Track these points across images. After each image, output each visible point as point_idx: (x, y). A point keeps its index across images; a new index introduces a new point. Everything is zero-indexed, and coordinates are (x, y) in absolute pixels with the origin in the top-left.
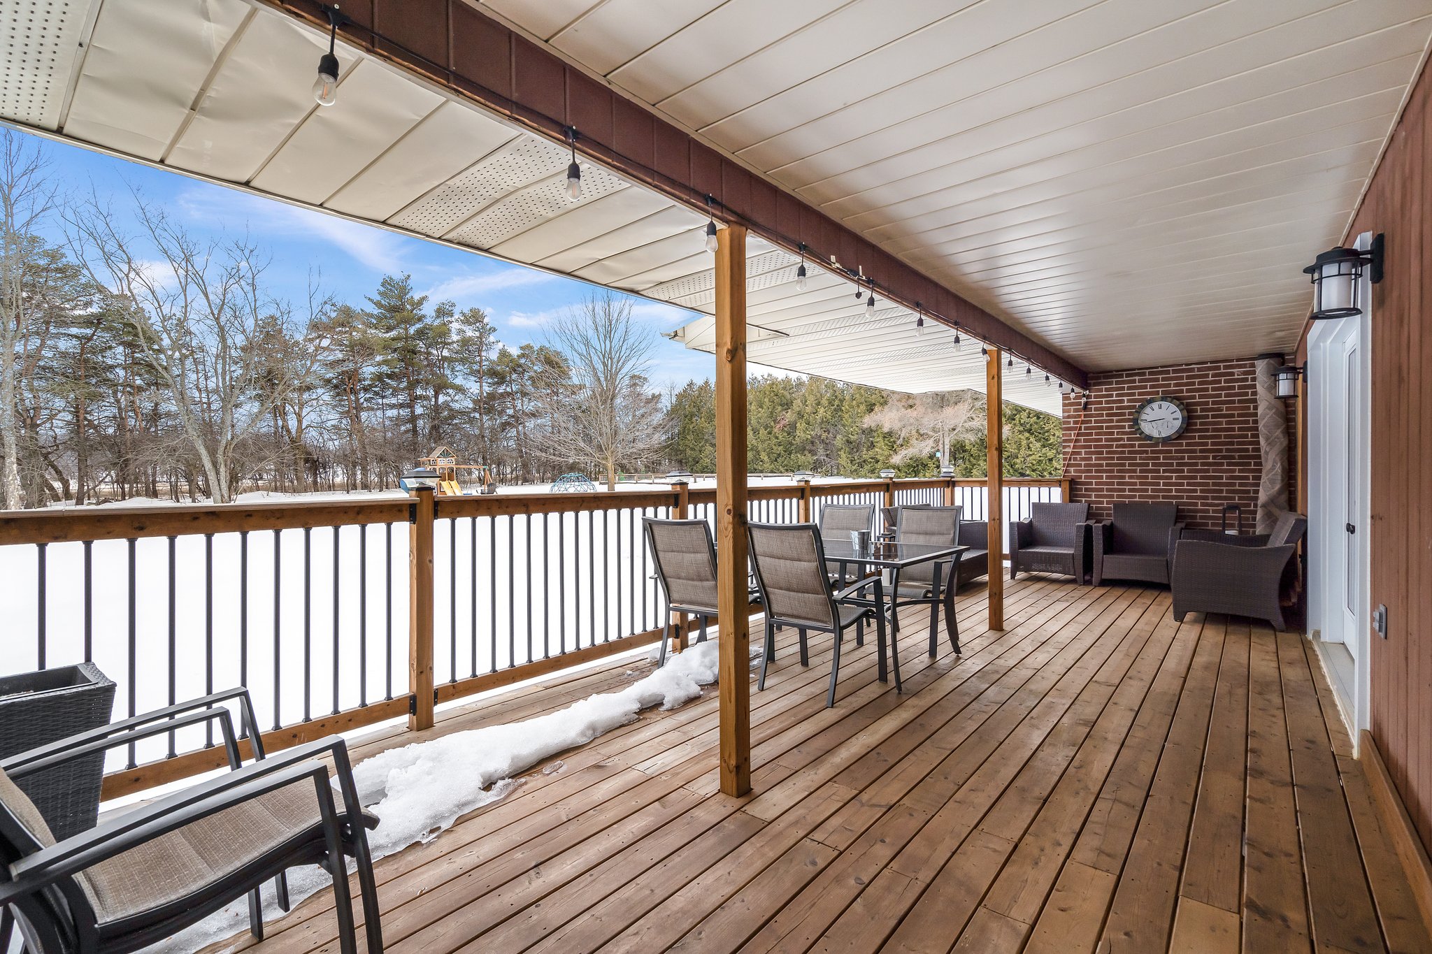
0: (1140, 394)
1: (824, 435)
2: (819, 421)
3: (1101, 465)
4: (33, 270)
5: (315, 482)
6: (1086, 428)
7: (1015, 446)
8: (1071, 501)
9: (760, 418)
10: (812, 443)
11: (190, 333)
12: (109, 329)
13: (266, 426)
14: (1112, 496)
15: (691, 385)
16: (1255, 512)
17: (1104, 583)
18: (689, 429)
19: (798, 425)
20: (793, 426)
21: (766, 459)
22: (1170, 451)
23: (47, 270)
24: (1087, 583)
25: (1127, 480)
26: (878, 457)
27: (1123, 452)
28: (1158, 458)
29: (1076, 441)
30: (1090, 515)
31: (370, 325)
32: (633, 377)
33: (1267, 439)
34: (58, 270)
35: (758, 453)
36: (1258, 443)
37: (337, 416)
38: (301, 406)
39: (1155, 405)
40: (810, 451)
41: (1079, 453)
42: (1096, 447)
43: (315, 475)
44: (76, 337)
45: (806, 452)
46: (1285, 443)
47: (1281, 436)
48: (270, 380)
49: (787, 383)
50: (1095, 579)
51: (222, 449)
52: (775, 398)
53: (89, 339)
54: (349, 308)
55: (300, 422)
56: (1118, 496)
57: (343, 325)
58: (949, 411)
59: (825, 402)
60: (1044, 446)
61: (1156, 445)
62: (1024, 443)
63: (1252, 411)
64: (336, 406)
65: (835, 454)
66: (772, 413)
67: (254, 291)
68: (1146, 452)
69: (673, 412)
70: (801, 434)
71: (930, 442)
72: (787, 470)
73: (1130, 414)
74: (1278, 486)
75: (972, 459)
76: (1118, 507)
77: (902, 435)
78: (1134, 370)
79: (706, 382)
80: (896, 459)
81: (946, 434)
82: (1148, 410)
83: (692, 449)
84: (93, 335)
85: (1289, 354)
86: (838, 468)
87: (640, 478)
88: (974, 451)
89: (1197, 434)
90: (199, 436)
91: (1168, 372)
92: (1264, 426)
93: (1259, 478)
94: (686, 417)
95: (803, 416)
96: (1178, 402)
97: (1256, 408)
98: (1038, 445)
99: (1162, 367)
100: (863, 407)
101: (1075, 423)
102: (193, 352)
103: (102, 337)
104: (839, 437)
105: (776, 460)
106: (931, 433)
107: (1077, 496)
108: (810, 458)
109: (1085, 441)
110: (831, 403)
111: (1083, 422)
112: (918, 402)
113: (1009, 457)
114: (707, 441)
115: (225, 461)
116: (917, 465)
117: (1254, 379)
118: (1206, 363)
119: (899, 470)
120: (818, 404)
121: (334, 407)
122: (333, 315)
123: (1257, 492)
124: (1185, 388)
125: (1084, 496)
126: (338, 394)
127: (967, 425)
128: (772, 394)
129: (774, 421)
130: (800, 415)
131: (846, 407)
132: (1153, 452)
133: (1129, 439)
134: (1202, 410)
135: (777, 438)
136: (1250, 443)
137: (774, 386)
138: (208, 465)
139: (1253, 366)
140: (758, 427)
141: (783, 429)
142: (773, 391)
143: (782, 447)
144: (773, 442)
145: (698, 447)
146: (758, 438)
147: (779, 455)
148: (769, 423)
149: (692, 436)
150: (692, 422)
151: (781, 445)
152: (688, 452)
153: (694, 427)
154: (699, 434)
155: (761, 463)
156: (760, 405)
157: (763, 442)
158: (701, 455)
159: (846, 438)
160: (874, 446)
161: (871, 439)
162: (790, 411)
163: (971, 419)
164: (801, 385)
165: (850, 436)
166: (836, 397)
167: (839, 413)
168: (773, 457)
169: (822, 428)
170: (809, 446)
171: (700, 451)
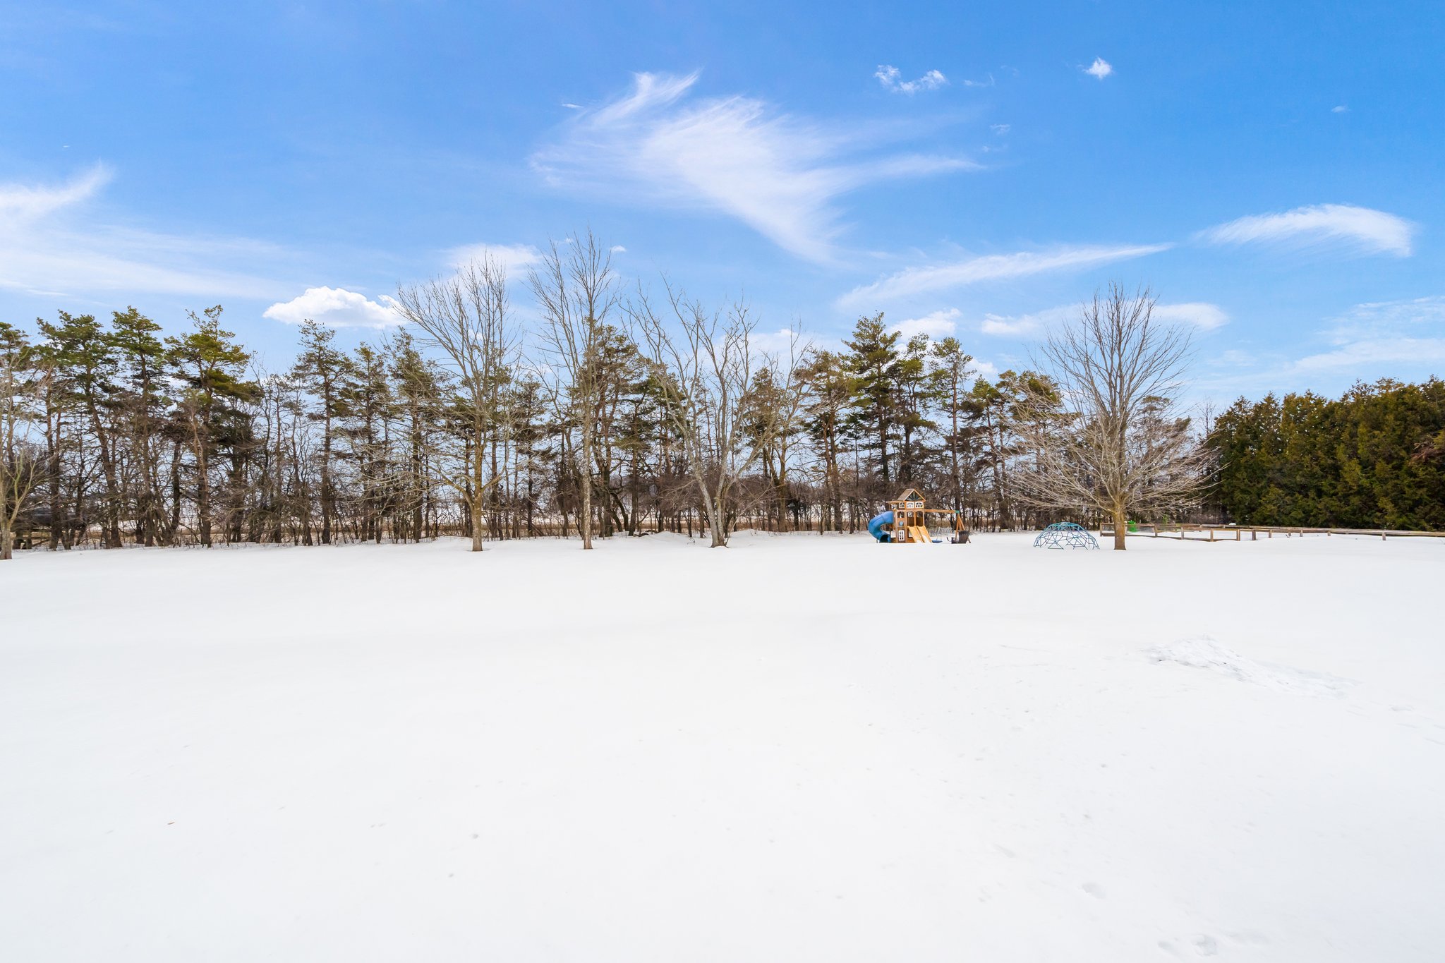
4: (609, 352)
5: (796, 522)
9: (1377, 446)
11: (704, 391)
12: (653, 393)
13: (757, 469)
15: (1240, 403)
21: (1390, 507)
23: (618, 351)
31: (844, 368)
32: (1150, 399)
34: (624, 350)
35: (1373, 498)
37: (816, 458)
38: (784, 450)
43: (796, 515)
44: (632, 401)
48: (759, 428)
49: (1434, 389)
51: (719, 492)
52: (1409, 413)
53: (640, 402)
54: (827, 353)
55: (783, 465)
57: (820, 371)
64: (814, 449)
66: (1401, 437)
67: (746, 346)
69: (1211, 442)
79: (1269, 399)
83: (1243, 491)
84: (643, 399)
90: (703, 480)
94: (1233, 447)
102: (707, 407)
103: (649, 400)
105: (1412, 510)
114: (1270, 480)
115: (722, 503)
121: (813, 450)
122: (813, 361)
126: (816, 437)
128: (1401, 408)
129: (1408, 450)
135: (1415, 475)
137: (1406, 396)
138: (709, 506)
140: (1372, 459)
141: (1426, 461)
142: (1404, 404)
143: (1425, 489)
144: (1405, 482)
145: (1255, 489)
146: (1374, 475)
147: (1418, 503)
148: (1396, 453)
149: (1245, 474)
150: (1245, 455)
151: (1423, 487)
152: (1238, 495)
153: (1247, 462)
154: (1257, 472)
155: (1379, 514)
156: (1377, 425)
157: (1383, 481)
158: (1260, 501)
162: (1441, 432)
168: (1405, 505)
171: (1259, 495)
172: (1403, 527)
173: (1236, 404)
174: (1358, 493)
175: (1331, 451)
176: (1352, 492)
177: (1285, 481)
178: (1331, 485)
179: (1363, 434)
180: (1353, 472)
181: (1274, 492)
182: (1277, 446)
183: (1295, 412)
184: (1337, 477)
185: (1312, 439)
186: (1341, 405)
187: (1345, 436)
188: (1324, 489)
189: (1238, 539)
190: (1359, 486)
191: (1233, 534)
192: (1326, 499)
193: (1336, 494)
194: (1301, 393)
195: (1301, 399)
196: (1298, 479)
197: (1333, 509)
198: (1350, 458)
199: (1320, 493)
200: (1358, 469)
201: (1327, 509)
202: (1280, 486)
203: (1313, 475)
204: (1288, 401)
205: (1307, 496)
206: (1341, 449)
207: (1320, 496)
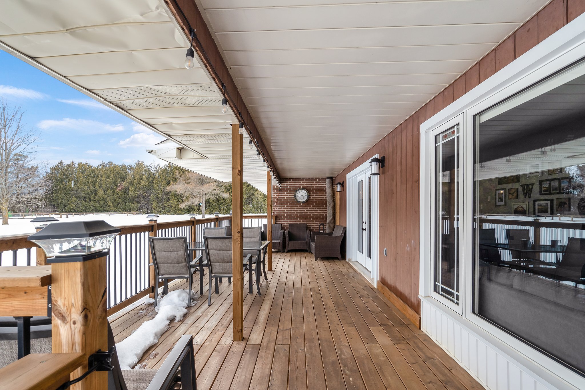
0: (296, 187)
1: (144, 194)
2: (142, 187)
3: (285, 211)
6: (280, 198)
7: (230, 202)
8: (276, 223)
9: (108, 184)
10: (138, 197)
14: (288, 221)
15: (61, 163)
16: (326, 225)
17: (290, 251)
18: (60, 188)
19: (130, 188)
20: (127, 189)
21: (111, 205)
22: (304, 206)
24: (284, 252)
25: (292, 216)
26: (172, 205)
27: (291, 206)
28: (301, 208)
29: (277, 202)
30: (282, 228)
32: (17, 155)
33: (329, 203)
35: (106, 202)
36: (326, 204)
39: (300, 191)
40: (137, 202)
41: (278, 206)
42: (283, 204)
45: (135, 202)
46: (333, 204)
47: (332, 202)
49: (124, 168)
50: (286, 250)
52: (117, 174)
56: (290, 221)
58: (206, 186)
59: (144, 178)
61: (300, 204)
63: (325, 194)
65: (150, 203)
66: (115, 182)
68: (298, 206)
69: (49, 178)
70: (132, 193)
71: (197, 199)
72: (124, 211)
73: (293, 193)
74: (332, 217)
75: (213, 206)
76: (290, 225)
77: (185, 196)
78: (294, 179)
79: (73, 163)
80: (182, 206)
81: (204, 195)
82: (298, 192)
83: (62, 199)
85: (334, 178)
86: (151, 210)
87: (25, 215)
88: (214, 203)
89: (311, 201)
91: (303, 180)
92: (328, 199)
93: (327, 215)
94: (58, 181)
95: (133, 184)
96: (306, 190)
97: (326, 193)
99: (302, 178)
100: (164, 182)
101: (277, 196)
104: (152, 195)
105: (117, 206)
106: (198, 195)
107: (277, 221)
108: (137, 205)
109: (280, 202)
110: (148, 179)
111: (279, 195)
112: (192, 181)
113: (227, 206)
114: (73, 195)
116: (190, 209)
117: (325, 185)
118: (313, 178)
119: (181, 211)
120: (141, 179)
123: (326, 219)
124: (308, 186)
125: (279, 221)
127: (213, 192)
128: (115, 172)
129: (116, 186)
130: (131, 184)
131: (156, 181)
132: (299, 206)
133: (293, 202)
134: (313, 193)
135: (118, 194)
136: (325, 204)
137: (116, 168)
139: (325, 180)
140: (107, 188)
141: (121, 190)
142: (116, 171)
144: (116, 196)
145: (67, 198)
146: (107, 194)
147: (119, 203)
148: (113, 187)
149: (63, 192)
150: (63, 184)
151: (120, 198)
152: (60, 200)
153: (64, 187)
154: (67, 191)
155: (108, 207)
156: (108, 177)
157: (110, 196)
158: (69, 203)
159: (156, 196)
160: (170, 200)
161: (168, 197)
162: (125, 181)
163: (214, 190)
164: (131, 168)
165: (158, 195)
166: (150, 176)
167: (152, 184)
168: (115, 204)
169: (143, 191)
170: (136, 199)
171: (68, 200)
172: (115, 211)
173: (59, 163)
174: (102, 200)
175: (94, 185)
176: (100, 200)
177: (78, 195)
178: (94, 197)
179: (104, 180)
180: (101, 193)
181: (74, 199)
183: (82, 169)
184: (96, 194)
185: (88, 180)
186: (97, 169)
188: (91, 198)
189: (61, 217)
190: (102, 198)
192: (92, 202)
193: (95, 200)
194: (84, 162)
195: (84, 164)
196: (83, 194)
197: (94, 206)
198: (100, 188)
200: (102, 192)
201: (93, 205)
202: (76, 197)
203: (88, 193)
204: (79, 164)
205: (86, 201)
206: (97, 184)
207: (90, 201)
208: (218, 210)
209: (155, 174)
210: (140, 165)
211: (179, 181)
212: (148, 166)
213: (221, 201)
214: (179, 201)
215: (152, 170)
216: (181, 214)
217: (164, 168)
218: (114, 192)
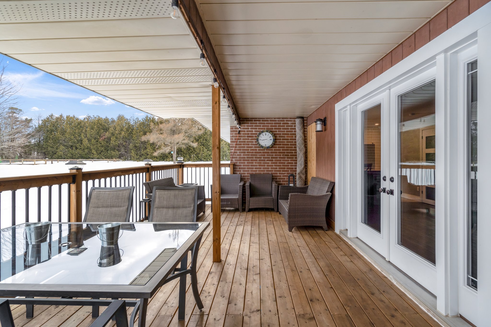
0: (259, 129)
1: (124, 143)
2: (122, 137)
3: (245, 158)
6: (239, 142)
7: (199, 150)
8: (234, 173)
9: (92, 134)
10: (119, 146)
14: (249, 171)
15: (52, 116)
16: (296, 176)
17: (250, 210)
18: (50, 138)
19: (112, 138)
20: (109, 139)
21: (95, 153)
22: (268, 153)
24: (244, 210)
25: (254, 164)
26: (148, 153)
27: (253, 152)
28: (265, 155)
29: (236, 147)
30: (242, 179)
32: (12, 108)
33: (299, 149)
35: (91, 150)
36: (296, 150)
39: (264, 134)
40: (117, 150)
41: (237, 152)
42: (243, 150)
45: (116, 150)
46: (305, 150)
47: (304, 148)
49: (106, 120)
50: (247, 209)
52: (100, 126)
56: (251, 171)
58: (176, 136)
59: (125, 130)
60: (208, 150)
61: (264, 150)
62: (202, 149)
63: (294, 138)
65: (129, 152)
66: (98, 132)
68: (261, 153)
69: (39, 129)
70: (113, 142)
71: (169, 148)
72: (106, 158)
73: (255, 137)
74: (303, 166)
75: (184, 154)
76: (252, 175)
77: (158, 145)
78: (257, 118)
79: (61, 116)
80: (156, 154)
81: (175, 145)
82: (261, 135)
83: (52, 147)
85: (305, 118)
86: (131, 157)
88: (185, 152)
89: (277, 146)
91: (268, 121)
92: (298, 144)
93: (296, 163)
94: (48, 131)
95: (114, 135)
96: (272, 133)
97: (295, 137)
98: (206, 150)
99: (266, 118)
100: (142, 133)
101: (235, 139)
104: (131, 144)
105: (100, 153)
106: (170, 144)
107: (235, 171)
108: (118, 153)
109: (239, 147)
110: (127, 130)
111: (238, 139)
112: (164, 132)
113: (197, 154)
114: (61, 144)
116: (164, 156)
117: (295, 126)
118: (280, 118)
119: (157, 158)
120: (122, 130)
123: (296, 168)
124: (274, 128)
125: (238, 171)
127: (183, 142)
128: (98, 124)
129: (100, 136)
130: (113, 134)
131: (134, 132)
132: (263, 153)
133: (255, 147)
134: (279, 137)
135: (101, 144)
136: (294, 150)
137: (100, 121)
139: (295, 121)
140: (91, 138)
141: (104, 140)
142: (99, 123)
143: (103, 148)
144: (99, 145)
145: (56, 146)
146: (91, 143)
147: (102, 151)
148: (97, 137)
149: (52, 141)
150: (52, 134)
151: (103, 147)
152: (49, 149)
153: (53, 137)
154: (56, 141)
155: (92, 155)
156: (92, 128)
157: (93, 145)
158: (57, 150)
159: (134, 145)
160: (146, 149)
161: (145, 146)
162: (107, 132)
163: (184, 140)
164: (113, 121)
165: (136, 144)
166: (130, 128)
167: (131, 135)
168: (99, 152)
169: (123, 140)
170: (117, 148)
171: (57, 148)
172: (98, 158)
173: (50, 116)
174: (87, 148)
175: (79, 136)
176: (85, 148)
177: (65, 144)
178: (79, 146)
179: (88, 131)
180: (86, 142)
181: (62, 147)
182: (63, 132)
183: (70, 121)
184: (82, 144)
185: (74, 131)
186: (83, 121)
187: (84, 131)
188: (78, 147)
189: (46, 163)
190: (87, 146)
191: (44, 162)
192: (78, 150)
193: (81, 149)
194: (71, 116)
195: (71, 117)
196: (70, 143)
197: (80, 153)
198: (85, 138)
199: (76, 148)
200: (87, 141)
201: (78, 153)
202: (64, 146)
203: (74, 142)
204: (67, 117)
205: (73, 149)
206: (83, 134)
207: (76, 149)
208: (189, 157)
209: (134, 126)
210: (121, 118)
211: (153, 132)
212: (128, 119)
213: (192, 150)
214: (154, 149)
215: (132, 123)
216: (157, 161)
217: (142, 121)
218: (97, 141)
